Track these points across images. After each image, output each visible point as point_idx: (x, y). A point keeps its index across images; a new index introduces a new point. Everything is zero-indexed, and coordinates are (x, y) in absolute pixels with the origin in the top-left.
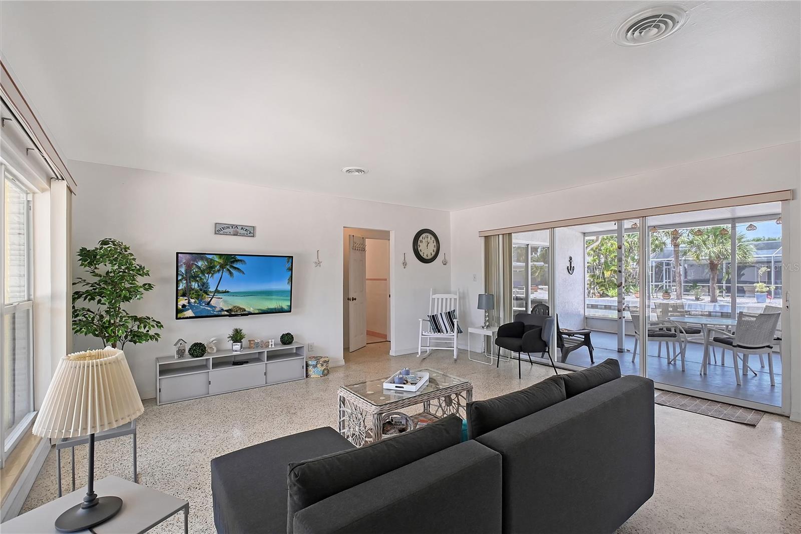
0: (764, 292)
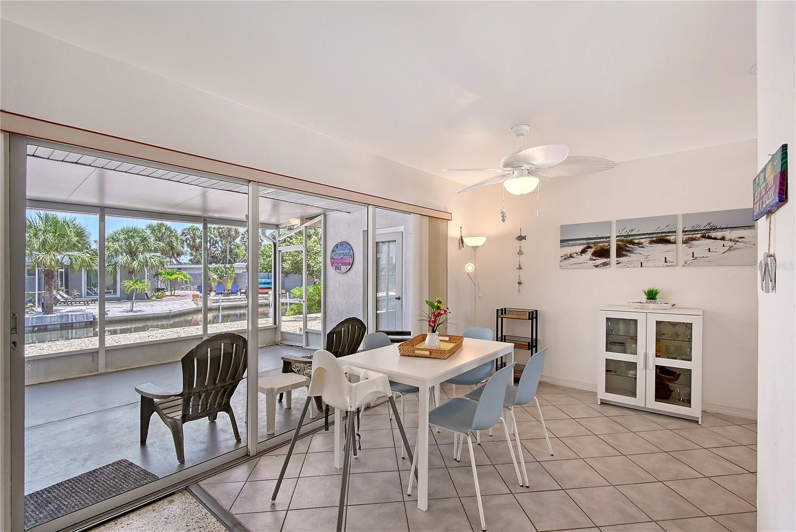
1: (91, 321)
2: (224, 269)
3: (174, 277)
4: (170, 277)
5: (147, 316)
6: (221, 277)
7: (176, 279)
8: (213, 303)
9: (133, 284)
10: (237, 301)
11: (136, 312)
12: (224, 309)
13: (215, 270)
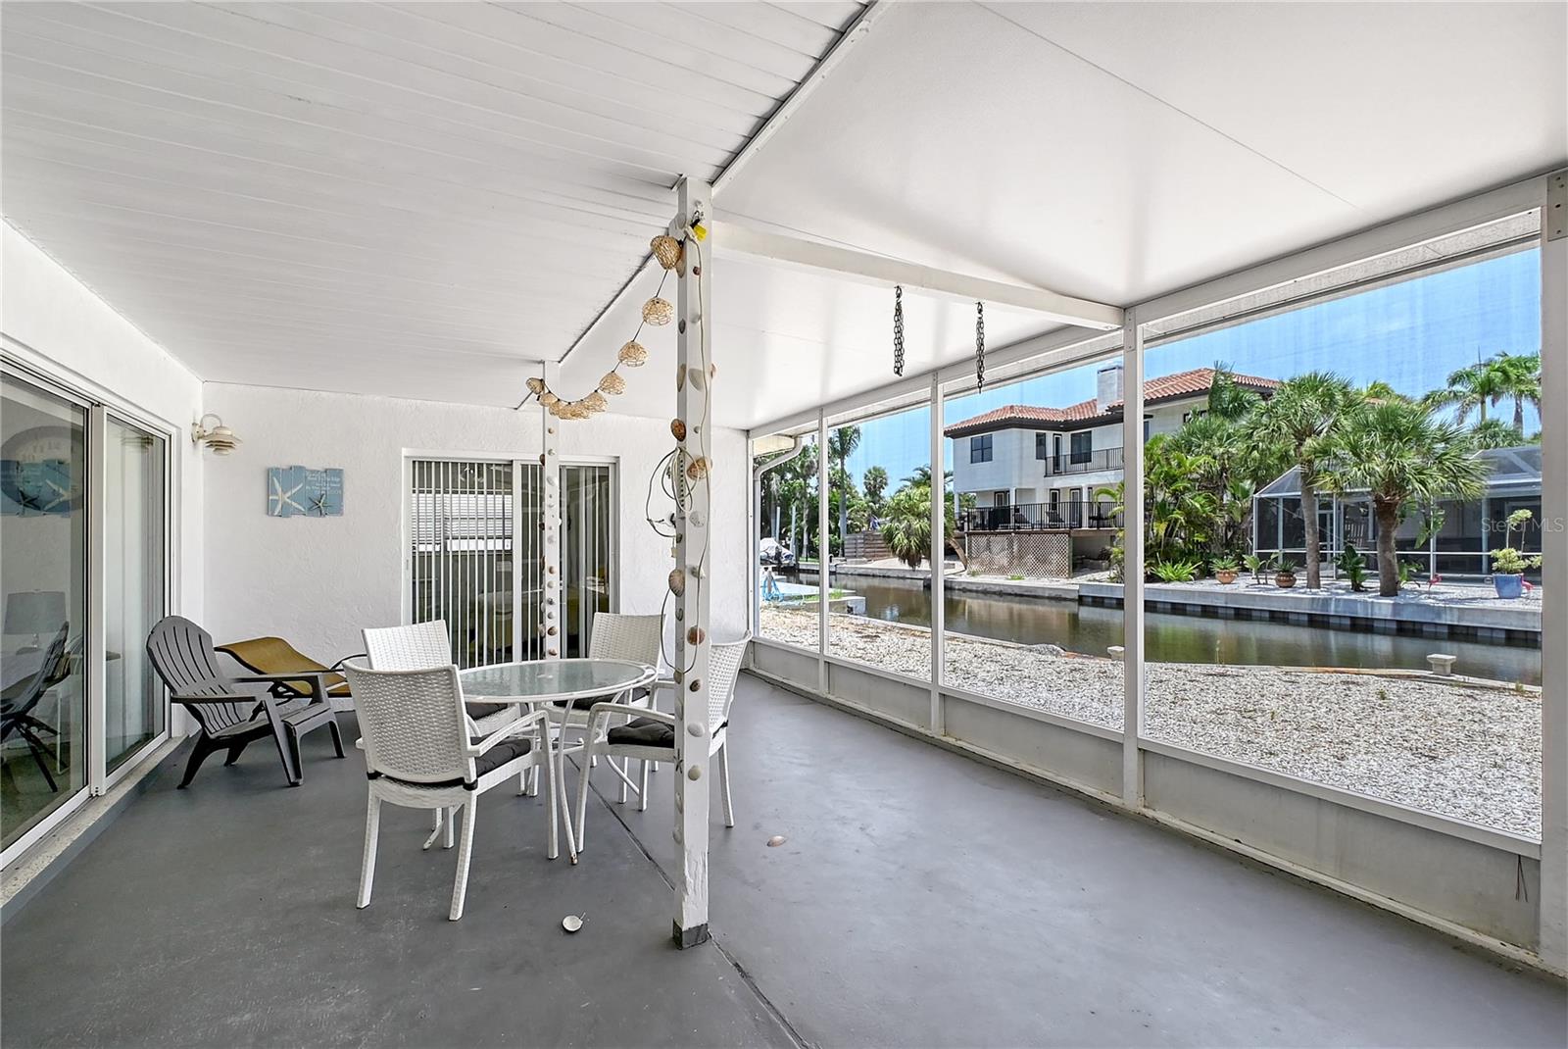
0: (1516, 572)
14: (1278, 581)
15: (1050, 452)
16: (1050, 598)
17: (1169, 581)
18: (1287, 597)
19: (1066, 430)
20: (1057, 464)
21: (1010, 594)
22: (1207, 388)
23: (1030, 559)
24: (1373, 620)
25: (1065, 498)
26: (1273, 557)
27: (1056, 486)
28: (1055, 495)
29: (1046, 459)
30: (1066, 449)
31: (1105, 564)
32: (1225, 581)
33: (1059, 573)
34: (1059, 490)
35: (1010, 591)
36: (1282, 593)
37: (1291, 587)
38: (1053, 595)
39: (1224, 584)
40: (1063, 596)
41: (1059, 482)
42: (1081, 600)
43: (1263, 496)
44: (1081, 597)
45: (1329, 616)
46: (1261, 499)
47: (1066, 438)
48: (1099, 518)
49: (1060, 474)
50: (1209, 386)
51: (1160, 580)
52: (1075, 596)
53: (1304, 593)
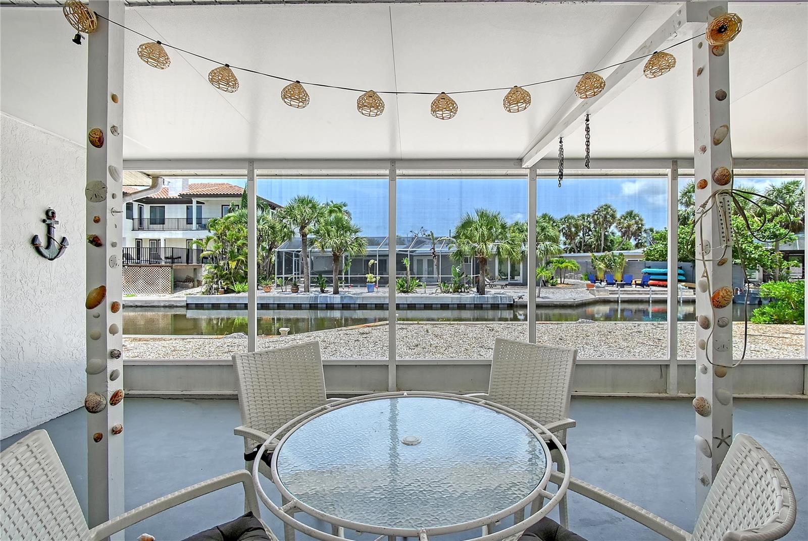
0: (372, 283)
1: (511, 304)
2: (612, 258)
3: (564, 265)
4: (560, 265)
5: (555, 303)
6: (608, 266)
7: (567, 267)
8: (610, 294)
9: (541, 272)
10: (635, 294)
11: (542, 298)
12: (624, 302)
13: (602, 259)
14: (292, 290)
15: (136, 215)
16: (165, 307)
17: (239, 292)
18: (298, 297)
19: (147, 203)
20: (141, 223)
21: (131, 306)
22: (241, 194)
23: (141, 282)
24: (334, 304)
25: (146, 245)
26: (289, 278)
27: (140, 237)
28: (139, 242)
29: (133, 219)
30: (147, 215)
31: (191, 284)
32: (268, 291)
33: (164, 290)
34: (141, 240)
35: (132, 304)
36: (294, 295)
37: (297, 292)
38: (167, 305)
39: (267, 292)
40: (175, 305)
41: (142, 235)
42: (188, 306)
43: (280, 250)
44: (187, 304)
45: (318, 304)
46: (279, 251)
47: (147, 208)
48: (172, 258)
49: (143, 229)
50: (242, 193)
51: (233, 292)
52: (184, 304)
53: (304, 294)
